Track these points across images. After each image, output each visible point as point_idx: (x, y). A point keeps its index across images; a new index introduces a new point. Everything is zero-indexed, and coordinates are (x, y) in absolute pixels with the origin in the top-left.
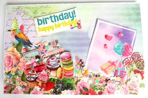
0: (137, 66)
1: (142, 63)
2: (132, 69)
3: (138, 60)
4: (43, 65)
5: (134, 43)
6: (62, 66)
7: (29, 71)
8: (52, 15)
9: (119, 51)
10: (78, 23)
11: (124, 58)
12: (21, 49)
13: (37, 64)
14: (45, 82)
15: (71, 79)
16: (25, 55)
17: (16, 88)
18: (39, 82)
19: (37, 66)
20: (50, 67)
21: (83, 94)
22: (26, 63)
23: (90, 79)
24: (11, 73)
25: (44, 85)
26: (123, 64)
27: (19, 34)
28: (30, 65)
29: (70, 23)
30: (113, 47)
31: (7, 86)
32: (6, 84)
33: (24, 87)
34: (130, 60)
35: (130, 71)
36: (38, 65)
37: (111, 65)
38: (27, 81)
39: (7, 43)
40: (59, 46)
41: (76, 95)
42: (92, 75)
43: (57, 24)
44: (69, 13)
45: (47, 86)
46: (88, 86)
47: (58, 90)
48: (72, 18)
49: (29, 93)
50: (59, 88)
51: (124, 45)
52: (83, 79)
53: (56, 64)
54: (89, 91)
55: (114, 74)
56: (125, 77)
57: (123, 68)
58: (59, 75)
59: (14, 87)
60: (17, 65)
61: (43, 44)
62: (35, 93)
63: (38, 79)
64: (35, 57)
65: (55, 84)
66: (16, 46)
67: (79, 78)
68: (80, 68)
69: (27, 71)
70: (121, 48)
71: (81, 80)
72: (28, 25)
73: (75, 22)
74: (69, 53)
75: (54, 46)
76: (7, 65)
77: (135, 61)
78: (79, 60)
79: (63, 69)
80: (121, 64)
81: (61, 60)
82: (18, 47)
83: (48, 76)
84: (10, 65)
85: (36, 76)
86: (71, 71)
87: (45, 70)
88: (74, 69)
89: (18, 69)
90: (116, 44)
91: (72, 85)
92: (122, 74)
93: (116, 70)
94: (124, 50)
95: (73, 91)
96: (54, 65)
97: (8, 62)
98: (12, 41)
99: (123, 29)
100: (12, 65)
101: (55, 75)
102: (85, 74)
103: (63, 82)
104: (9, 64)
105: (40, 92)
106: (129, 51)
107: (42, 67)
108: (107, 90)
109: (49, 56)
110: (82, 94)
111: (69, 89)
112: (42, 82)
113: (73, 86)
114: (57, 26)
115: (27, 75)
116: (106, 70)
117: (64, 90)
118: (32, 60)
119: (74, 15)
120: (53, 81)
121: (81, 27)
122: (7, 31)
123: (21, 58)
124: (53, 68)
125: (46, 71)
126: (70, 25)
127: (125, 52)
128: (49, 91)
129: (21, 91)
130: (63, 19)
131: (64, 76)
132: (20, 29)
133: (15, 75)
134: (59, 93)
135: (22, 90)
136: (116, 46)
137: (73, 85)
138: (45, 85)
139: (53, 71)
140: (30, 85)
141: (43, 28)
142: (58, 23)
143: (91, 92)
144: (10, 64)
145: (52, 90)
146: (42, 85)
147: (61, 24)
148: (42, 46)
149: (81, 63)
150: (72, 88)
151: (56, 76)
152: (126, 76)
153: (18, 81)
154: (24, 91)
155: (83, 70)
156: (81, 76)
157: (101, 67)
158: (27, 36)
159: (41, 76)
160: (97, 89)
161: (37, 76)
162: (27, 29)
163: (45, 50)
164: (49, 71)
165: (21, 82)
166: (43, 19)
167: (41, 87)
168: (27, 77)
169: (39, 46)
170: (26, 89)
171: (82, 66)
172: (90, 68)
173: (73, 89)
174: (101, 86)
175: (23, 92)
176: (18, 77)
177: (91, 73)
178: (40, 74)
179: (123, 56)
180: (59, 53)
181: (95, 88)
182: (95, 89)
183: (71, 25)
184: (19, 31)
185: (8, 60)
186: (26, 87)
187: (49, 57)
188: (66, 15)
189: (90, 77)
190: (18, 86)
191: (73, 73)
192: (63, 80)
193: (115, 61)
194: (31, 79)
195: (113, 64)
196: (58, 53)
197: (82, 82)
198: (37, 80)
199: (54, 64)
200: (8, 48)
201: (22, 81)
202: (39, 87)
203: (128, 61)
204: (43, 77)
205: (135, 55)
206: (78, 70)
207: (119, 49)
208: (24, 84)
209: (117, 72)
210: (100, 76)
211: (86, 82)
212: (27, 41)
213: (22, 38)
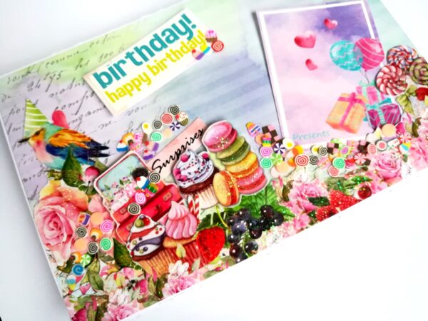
0: (414, 78)
1: (423, 67)
2: (408, 92)
3: (411, 64)
4: (166, 189)
5: (374, 29)
6: (221, 168)
7: (131, 228)
8: (131, 50)
9: (349, 63)
10: (208, 40)
11: (371, 74)
12: (80, 176)
13: (145, 193)
14: (193, 239)
15: (263, 193)
16: (97, 185)
17: (111, 300)
18: (175, 248)
19: (149, 201)
20: (187, 185)
21: (321, 220)
22: (110, 206)
23: (319, 167)
24: (77, 260)
25: (194, 248)
26: (378, 88)
27: (56, 139)
28: (125, 206)
29: (188, 46)
30: (330, 60)
31: (80, 307)
32: (73, 305)
33: (134, 285)
34: (391, 71)
35: (407, 99)
36: (152, 195)
37: (351, 105)
38: (138, 261)
39: (30, 178)
40: (186, 117)
41: (302, 232)
42: (315, 154)
43: (155, 64)
44: (174, 26)
45: (205, 248)
46: (323, 188)
47: (241, 243)
48: (188, 35)
49: (159, 296)
50: (242, 237)
51: (352, 44)
52: (298, 176)
53: (202, 168)
54: (333, 202)
55: (371, 125)
56: (404, 119)
57: (386, 99)
58: (224, 196)
59: (105, 301)
60: (84, 226)
61: (138, 134)
62: (178, 288)
63: (166, 239)
64: (131, 178)
65: (225, 229)
66: (59, 175)
67: (284, 179)
68: (276, 149)
69: (123, 230)
70: (350, 52)
71: (294, 183)
72: (74, 104)
73: (200, 41)
74: (224, 124)
75: (171, 124)
76: (53, 243)
77: (403, 70)
78: (261, 131)
79: (229, 174)
80: (373, 90)
81: (211, 152)
82: (67, 174)
83: (195, 215)
84: (65, 239)
85: (157, 233)
86: (253, 170)
87: (178, 202)
88: (257, 159)
89: (94, 237)
90: (333, 50)
91: (275, 208)
92: (389, 115)
93: (369, 112)
94: (361, 55)
95: (287, 225)
96: (198, 175)
97: (55, 232)
98: (44, 165)
99: (328, 9)
100: (69, 236)
101: (215, 202)
102: (297, 160)
103: (245, 213)
104: (58, 237)
105: (192, 275)
106: (374, 51)
107: (166, 197)
108: (379, 176)
109: (171, 157)
110: (316, 221)
111: (275, 225)
112: (185, 242)
113: (279, 210)
114: (155, 70)
115: (130, 241)
116: (347, 122)
117: (259, 235)
118: (128, 189)
119: (190, 26)
120: (215, 222)
121: (223, 45)
122: (15, 145)
123: (89, 201)
124: (199, 184)
125: (182, 204)
126: (191, 53)
127: (364, 58)
128: (216, 259)
129: (131, 304)
130: (166, 46)
131: (240, 193)
132: (53, 124)
133: (92, 261)
134: (251, 249)
135: (133, 299)
136: (335, 54)
137: (280, 207)
138: (197, 247)
139: (203, 193)
140: (151, 269)
141: (120, 89)
142: (155, 61)
143: (340, 203)
144: (62, 235)
145: (225, 251)
146: (189, 251)
147: (166, 60)
148: (140, 140)
149: (268, 135)
150: (281, 219)
151: (219, 202)
152: (404, 116)
153: (109, 275)
154: (141, 297)
155: (283, 150)
156: (289, 171)
157: (327, 122)
158: (84, 133)
159: (171, 224)
160: (349, 185)
161: (161, 229)
162: (76, 114)
163: (150, 147)
164: (190, 198)
165: (119, 275)
166: (111, 69)
167: (189, 259)
168: (132, 246)
169: (130, 142)
170: (143, 290)
171: (277, 142)
172: (302, 138)
173: (285, 217)
174: (357, 172)
175: (139, 304)
176: (102, 265)
177: (311, 149)
178: (167, 218)
179: (366, 71)
180: (195, 137)
181: (344, 185)
182: (345, 190)
183: (194, 51)
184: (52, 130)
185: (51, 225)
186: (142, 280)
187: (172, 162)
188: (167, 34)
189: (314, 160)
190: (114, 292)
191: (261, 172)
192: (244, 205)
193: (354, 90)
194: (145, 250)
195: (353, 99)
196: (193, 137)
197: (299, 185)
198: (168, 244)
199: (196, 172)
200: (36, 190)
201: (120, 270)
202: (183, 262)
203: (387, 76)
204: (180, 224)
205: (395, 54)
206: (273, 158)
207: (347, 58)
208: (133, 275)
209: (376, 117)
210: (340, 146)
211: (310, 179)
212: (88, 144)
213: (70, 144)
